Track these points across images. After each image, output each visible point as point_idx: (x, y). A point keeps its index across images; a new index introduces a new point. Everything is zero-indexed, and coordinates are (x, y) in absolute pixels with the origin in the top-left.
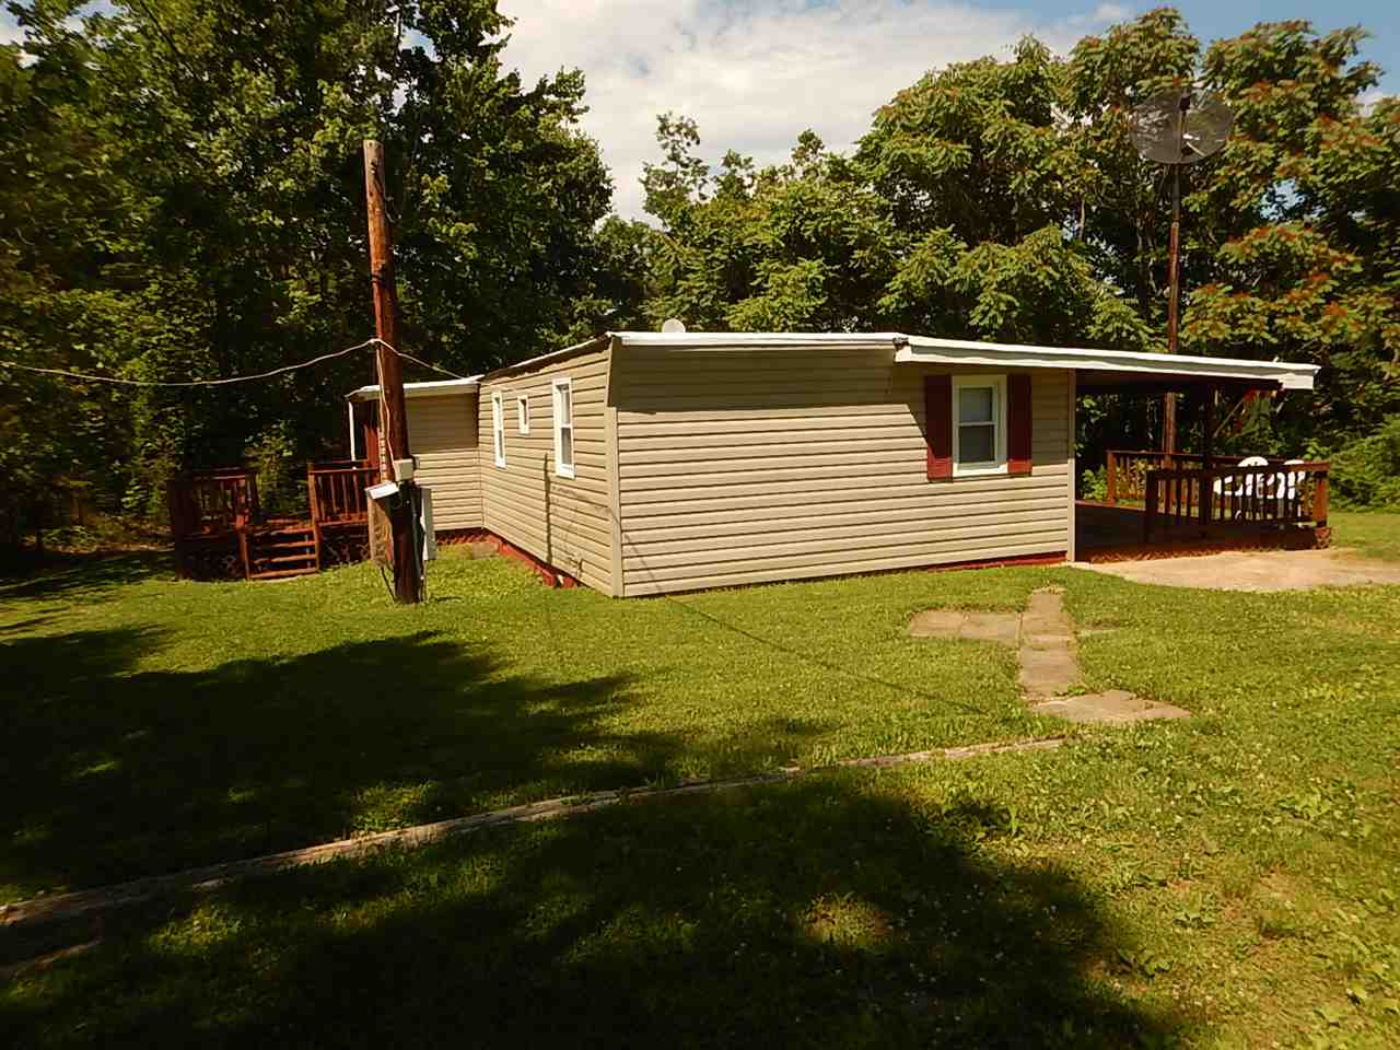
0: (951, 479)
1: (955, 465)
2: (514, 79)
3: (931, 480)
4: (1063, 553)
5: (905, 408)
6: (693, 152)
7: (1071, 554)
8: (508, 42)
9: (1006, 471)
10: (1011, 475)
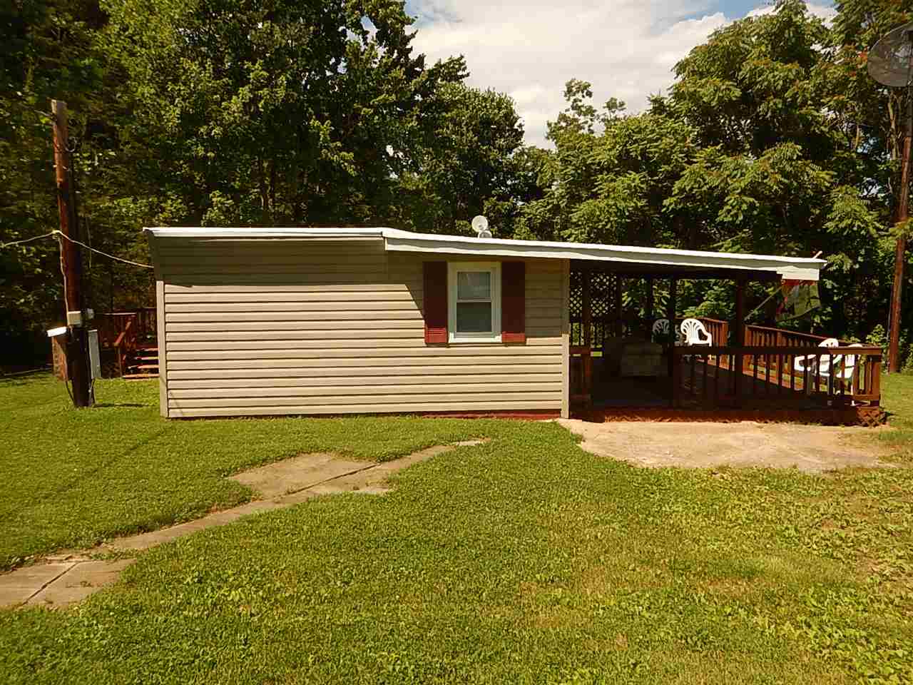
0: (447, 345)
1: (451, 335)
2: (421, 59)
3: (428, 345)
4: (558, 412)
5: (404, 287)
6: (587, 102)
7: (565, 411)
8: (416, 36)
9: (500, 341)
10: (505, 344)
